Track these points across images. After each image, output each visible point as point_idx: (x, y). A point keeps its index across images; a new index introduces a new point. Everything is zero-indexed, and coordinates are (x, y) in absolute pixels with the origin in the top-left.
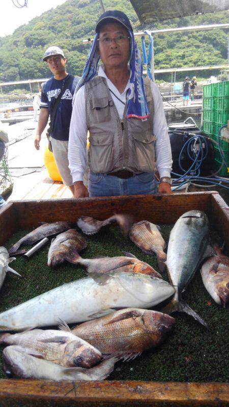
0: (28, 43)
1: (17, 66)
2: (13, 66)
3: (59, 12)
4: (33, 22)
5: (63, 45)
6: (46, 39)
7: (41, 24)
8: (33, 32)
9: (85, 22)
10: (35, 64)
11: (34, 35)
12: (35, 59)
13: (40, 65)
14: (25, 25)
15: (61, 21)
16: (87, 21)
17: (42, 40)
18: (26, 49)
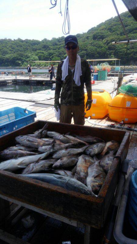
0: (95, 38)
1: (86, 50)
2: (84, 50)
3: (116, 20)
4: (99, 26)
5: (114, 39)
6: (105, 35)
7: (104, 27)
8: (99, 31)
9: (130, 26)
10: (96, 49)
11: (98, 33)
12: (96, 47)
13: (99, 50)
14: (95, 27)
15: (116, 25)
16: (132, 25)
17: (102, 36)
18: (93, 41)
